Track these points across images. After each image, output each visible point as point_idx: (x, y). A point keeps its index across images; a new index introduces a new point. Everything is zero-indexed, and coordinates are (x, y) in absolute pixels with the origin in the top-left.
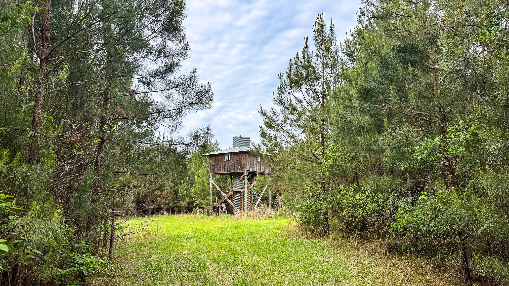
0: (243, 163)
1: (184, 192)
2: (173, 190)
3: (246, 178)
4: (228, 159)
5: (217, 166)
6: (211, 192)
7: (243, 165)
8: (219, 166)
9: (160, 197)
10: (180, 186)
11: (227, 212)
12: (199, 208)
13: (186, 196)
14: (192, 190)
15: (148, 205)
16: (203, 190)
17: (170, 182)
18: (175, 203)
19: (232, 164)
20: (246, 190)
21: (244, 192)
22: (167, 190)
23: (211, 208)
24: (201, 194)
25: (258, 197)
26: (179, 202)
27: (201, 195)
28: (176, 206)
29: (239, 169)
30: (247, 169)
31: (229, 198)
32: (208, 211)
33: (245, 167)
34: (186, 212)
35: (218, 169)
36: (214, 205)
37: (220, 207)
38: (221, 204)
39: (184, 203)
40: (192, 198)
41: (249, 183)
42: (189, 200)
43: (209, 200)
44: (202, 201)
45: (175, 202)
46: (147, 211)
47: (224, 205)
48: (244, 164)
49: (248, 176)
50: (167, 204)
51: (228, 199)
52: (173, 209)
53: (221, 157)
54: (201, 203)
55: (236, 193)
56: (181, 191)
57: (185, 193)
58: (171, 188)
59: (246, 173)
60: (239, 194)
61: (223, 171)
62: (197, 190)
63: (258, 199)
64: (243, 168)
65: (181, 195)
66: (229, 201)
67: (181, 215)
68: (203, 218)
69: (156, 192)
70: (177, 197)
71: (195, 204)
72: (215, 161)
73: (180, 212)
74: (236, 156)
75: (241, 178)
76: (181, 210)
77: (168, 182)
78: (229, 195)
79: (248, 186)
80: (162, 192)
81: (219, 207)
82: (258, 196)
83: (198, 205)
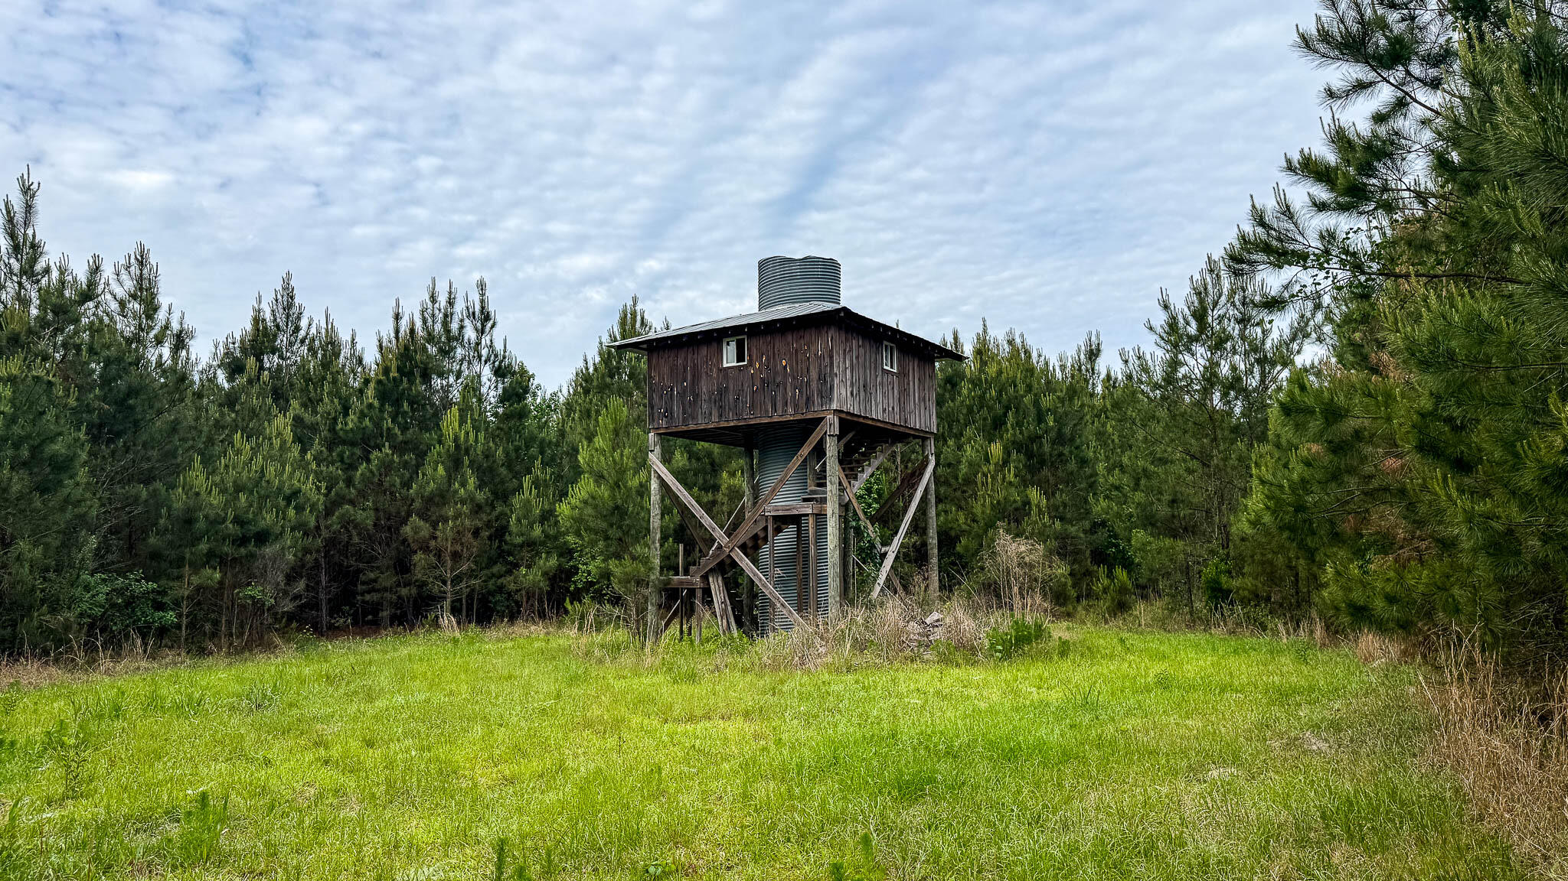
0: (814, 374)
1: (531, 525)
2: (485, 518)
3: (832, 449)
4: (740, 358)
5: (682, 395)
6: (655, 522)
7: (814, 385)
8: (696, 396)
9: (426, 549)
10: (516, 501)
11: (732, 620)
12: (599, 598)
13: (543, 544)
14: (563, 509)
15: (377, 586)
16: (619, 510)
17: (472, 482)
18: (493, 575)
19: (758, 383)
20: (831, 509)
21: (820, 517)
22: (456, 518)
23: (654, 599)
24: (605, 532)
25: (884, 544)
26: (509, 572)
27: (607, 538)
28: (500, 589)
29: (796, 406)
30: (834, 406)
31: (743, 547)
32: (641, 611)
33: (826, 394)
34: (542, 616)
35: (690, 410)
36: (669, 582)
37: (699, 593)
38: (705, 578)
39: (531, 576)
40: (567, 552)
41: (842, 475)
42: (553, 562)
43: (646, 561)
44: (613, 565)
45: (495, 569)
46: (376, 608)
47: (716, 585)
48: (823, 379)
49: (840, 438)
50: (456, 580)
51: (739, 557)
52: (484, 601)
53: (704, 351)
54: (607, 575)
55: (782, 521)
56: (519, 520)
57: (537, 531)
58: (477, 509)
59: (832, 425)
60: (792, 528)
61: (715, 418)
62: (589, 511)
63: (884, 556)
64: (816, 399)
65: (519, 540)
66: (745, 563)
67: (519, 628)
68: (615, 649)
69: (407, 530)
70: (505, 547)
71: (580, 579)
72: (673, 370)
73: (513, 617)
74: (779, 344)
75: (805, 450)
76: (518, 604)
77: (463, 484)
78: (744, 534)
79: (842, 489)
80: (435, 526)
81: (692, 592)
82: (886, 543)
83: (592, 584)
